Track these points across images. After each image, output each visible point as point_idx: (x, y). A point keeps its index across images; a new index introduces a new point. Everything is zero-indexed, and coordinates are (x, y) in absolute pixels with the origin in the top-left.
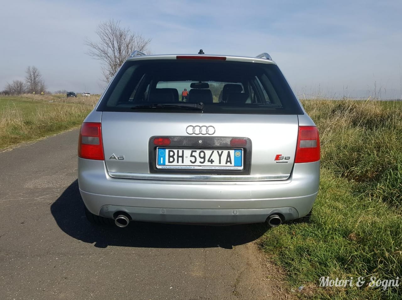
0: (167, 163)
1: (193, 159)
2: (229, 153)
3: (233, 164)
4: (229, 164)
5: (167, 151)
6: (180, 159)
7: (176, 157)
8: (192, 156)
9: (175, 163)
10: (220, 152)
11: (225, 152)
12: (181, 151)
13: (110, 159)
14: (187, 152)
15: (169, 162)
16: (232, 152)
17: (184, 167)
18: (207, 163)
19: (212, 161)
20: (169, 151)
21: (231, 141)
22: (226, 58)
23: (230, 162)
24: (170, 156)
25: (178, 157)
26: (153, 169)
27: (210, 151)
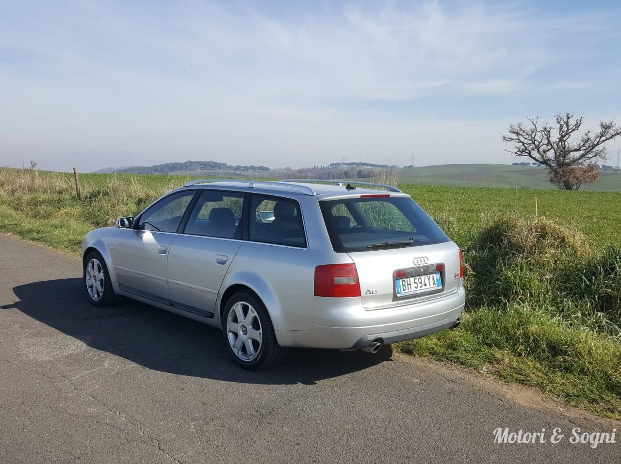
0: (403, 292)
1: (416, 285)
2: (433, 276)
3: (436, 286)
4: (434, 286)
5: (401, 280)
6: (409, 286)
7: (406, 285)
8: (415, 283)
9: (407, 291)
10: (428, 276)
11: (431, 276)
12: (408, 279)
13: (366, 294)
14: (412, 280)
15: (404, 290)
16: (434, 275)
17: (412, 293)
18: (424, 287)
19: (425, 285)
20: (402, 281)
21: (437, 267)
22: (389, 195)
23: (435, 283)
24: (403, 285)
25: (408, 285)
26: (395, 298)
27: (424, 277)
